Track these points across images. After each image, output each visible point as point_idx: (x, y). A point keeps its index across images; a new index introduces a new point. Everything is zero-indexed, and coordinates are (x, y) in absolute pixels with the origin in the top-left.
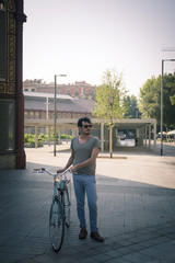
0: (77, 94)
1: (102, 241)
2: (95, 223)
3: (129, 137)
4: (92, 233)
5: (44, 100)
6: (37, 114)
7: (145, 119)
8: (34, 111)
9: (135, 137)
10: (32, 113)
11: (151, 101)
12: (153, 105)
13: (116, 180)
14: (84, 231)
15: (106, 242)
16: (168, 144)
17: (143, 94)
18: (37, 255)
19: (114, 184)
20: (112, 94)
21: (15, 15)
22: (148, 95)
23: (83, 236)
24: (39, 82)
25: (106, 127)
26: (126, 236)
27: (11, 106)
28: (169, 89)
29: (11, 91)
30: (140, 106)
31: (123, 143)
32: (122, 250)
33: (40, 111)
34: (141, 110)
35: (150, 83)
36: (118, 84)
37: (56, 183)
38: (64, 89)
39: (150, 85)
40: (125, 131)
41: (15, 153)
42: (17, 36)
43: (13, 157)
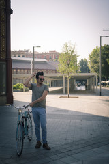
0: (50, 59)
1: (49, 149)
3: (82, 85)
4: (44, 145)
5: (29, 62)
7: (93, 73)
8: (24, 69)
10: (22, 71)
11: (96, 62)
12: (97, 64)
13: (68, 111)
14: (39, 143)
16: (107, 88)
17: (91, 58)
18: (6, 159)
19: (66, 113)
20: (70, 58)
21: (5, 10)
22: (94, 58)
24: (27, 51)
25: (66, 78)
26: (65, 146)
28: (107, 55)
30: (89, 65)
31: (79, 88)
32: (60, 155)
34: (90, 68)
35: (95, 51)
36: (73, 52)
37: (19, 113)
38: (42, 55)
40: (80, 81)
41: (6, 95)
42: (6, 22)
43: (5, 98)
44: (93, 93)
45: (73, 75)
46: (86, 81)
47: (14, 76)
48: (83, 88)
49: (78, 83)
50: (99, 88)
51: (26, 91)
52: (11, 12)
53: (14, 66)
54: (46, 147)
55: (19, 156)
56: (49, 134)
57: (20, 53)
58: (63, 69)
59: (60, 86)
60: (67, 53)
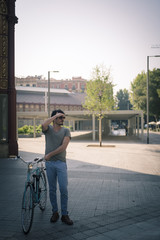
0: (74, 89)
1: (71, 224)
2: (66, 207)
4: (63, 217)
5: (43, 94)
6: (37, 107)
7: (136, 110)
8: (35, 104)
10: (32, 107)
11: (141, 94)
12: (143, 97)
13: (99, 167)
14: (56, 215)
15: (74, 226)
16: (157, 133)
17: (134, 87)
19: (97, 170)
20: (103, 88)
21: (7, 17)
22: (138, 88)
24: (39, 78)
25: (97, 118)
26: (95, 219)
27: (5, 100)
28: (158, 83)
30: (131, 98)
31: (116, 133)
33: (40, 104)
34: (132, 102)
35: (140, 77)
36: (107, 78)
37: (29, 170)
38: (61, 84)
39: (140, 79)
40: (118, 122)
41: (8, 142)
42: (9, 36)
43: (6, 147)
44: (137, 139)
45: (107, 113)
46: (126, 122)
47: (19, 114)
48: (122, 133)
49: (115, 125)
50: (145, 132)
51: (37, 136)
52: (15, 20)
53: (19, 99)
54: (66, 220)
55: (26, 233)
56: (71, 200)
57: (28, 81)
58: (93, 105)
59: (89, 129)
60: (98, 81)
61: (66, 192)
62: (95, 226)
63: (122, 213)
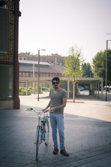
0: (52, 62)
3: (85, 89)
5: (31, 65)
6: (27, 74)
7: (96, 77)
8: (26, 72)
9: (89, 89)
11: (99, 66)
12: (101, 69)
13: (77, 116)
14: (56, 149)
15: (70, 156)
17: (94, 62)
20: (74, 61)
21: (14, 12)
22: (97, 62)
23: (56, 152)
24: (29, 54)
25: (71, 83)
26: (84, 153)
27: (11, 69)
29: (11, 60)
30: (93, 69)
33: (29, 72)
34: (93, 72)
36: (79, 55)
38: (45, 58)
39: (99, 56)
41: (13, 98)
42: (15, 25)
43: (12, 102)
45: (79, 79)
48: (87, 93)
49: (81, 87)
50: (104, 93)
51: (28, 95)
57: (21, 56)
60: (73, 57)
61: (63, 134)
62: (84, 157)
63: (101, 148)
